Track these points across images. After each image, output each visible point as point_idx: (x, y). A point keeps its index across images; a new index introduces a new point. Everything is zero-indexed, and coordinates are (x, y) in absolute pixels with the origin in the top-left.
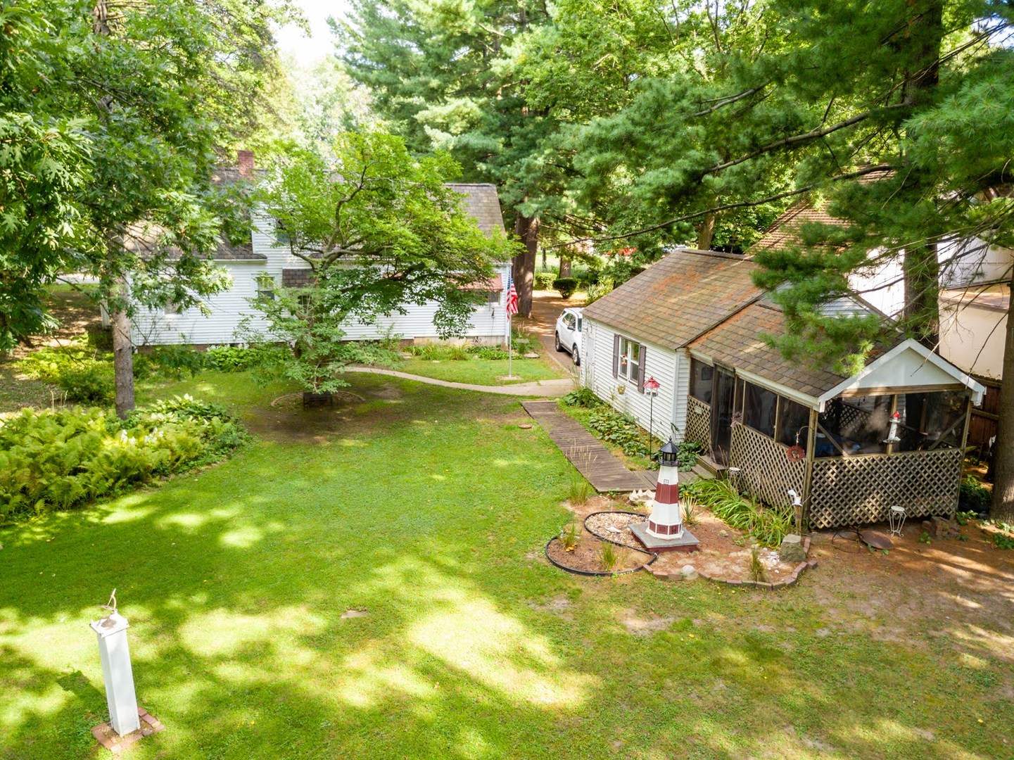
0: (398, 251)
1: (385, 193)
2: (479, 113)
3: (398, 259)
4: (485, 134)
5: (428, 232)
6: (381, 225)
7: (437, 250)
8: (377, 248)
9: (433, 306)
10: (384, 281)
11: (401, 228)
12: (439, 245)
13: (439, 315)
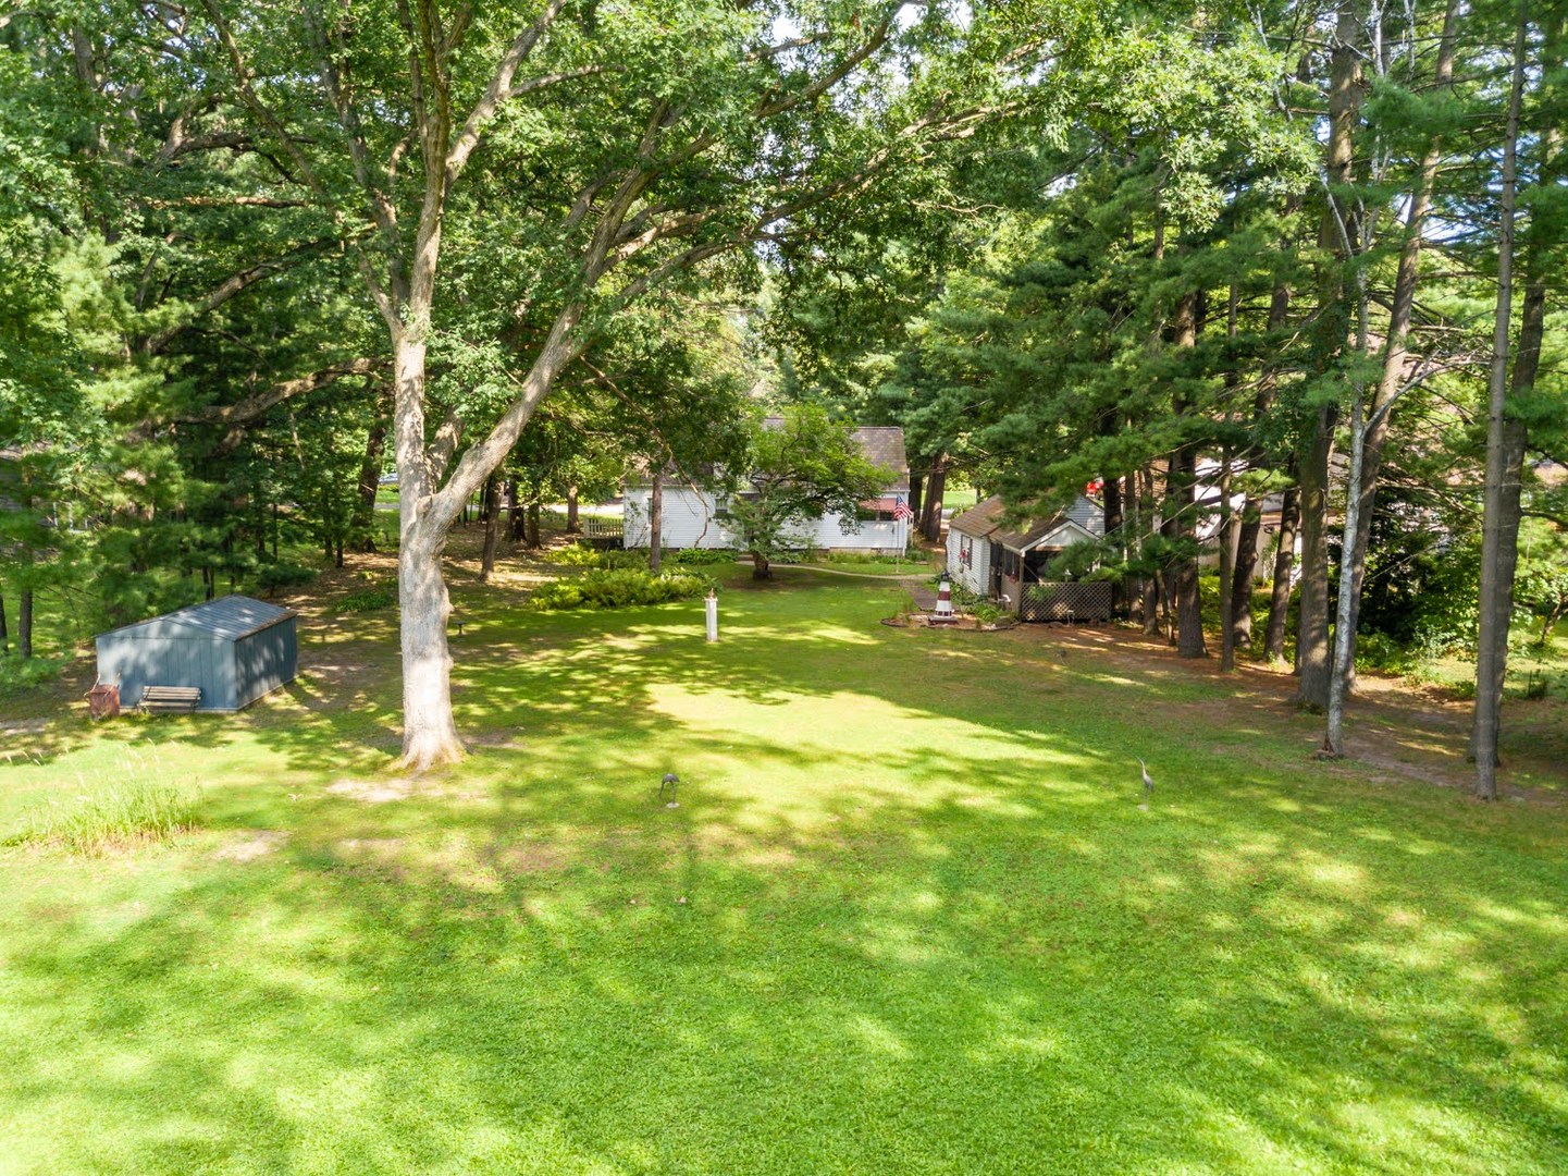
0: (818, 477)
1: (812, 444)
2: (893, 366)
3: (818, 483)
4: (898, 384)
5: (837, 467)
6: (808, 462)
7: (843, 480)
8: (804, 476)
9: (838, 515)
10: (810, 499)
11: (821, 465)
12: (844, 474)
13: (843, 520)
